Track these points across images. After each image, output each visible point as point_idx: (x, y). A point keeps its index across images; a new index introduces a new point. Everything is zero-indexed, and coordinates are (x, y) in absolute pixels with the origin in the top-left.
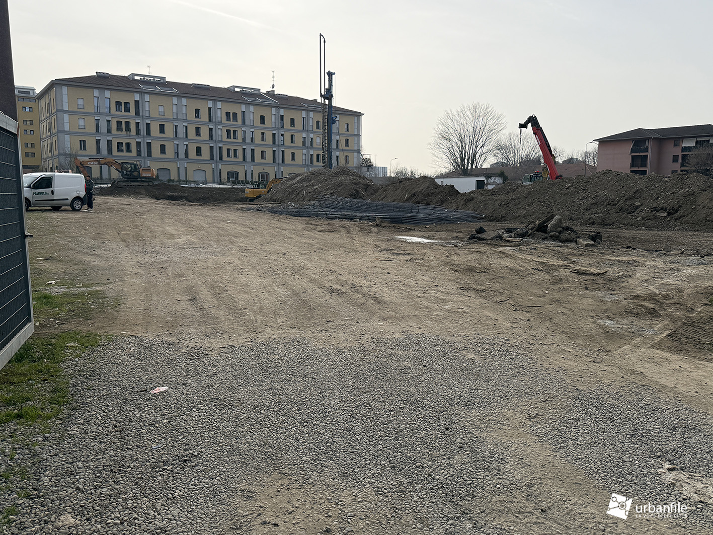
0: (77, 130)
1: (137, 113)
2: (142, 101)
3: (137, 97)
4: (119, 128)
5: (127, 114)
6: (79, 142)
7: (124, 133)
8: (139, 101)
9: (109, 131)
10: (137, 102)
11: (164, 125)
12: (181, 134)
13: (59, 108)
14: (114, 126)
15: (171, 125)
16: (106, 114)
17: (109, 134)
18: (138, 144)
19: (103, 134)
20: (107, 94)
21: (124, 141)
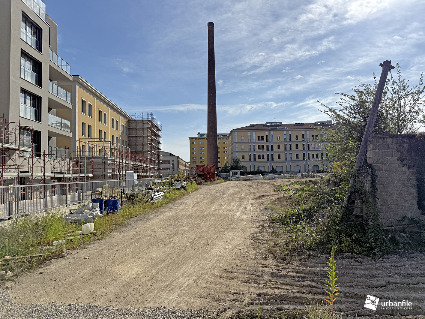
0: (241, 151)
1: (267, 141)
2: (270, 135)
3: (267, 133)
4: (259, 148)
5: (263, 141)
6: (241, 156)
7: (261, 150)
8: (268, 135)
9: (254, 150)
10: (267, 136)
11: (280, 145)
12: (289, 149)
13: (234, 142)
14: (257, 147)
15: (283, 144)
16: (253, 142)
17: (254, 151)
18: (268, 155)
19: (252, 151)
20: (254, 133)
21: (261, 154)
